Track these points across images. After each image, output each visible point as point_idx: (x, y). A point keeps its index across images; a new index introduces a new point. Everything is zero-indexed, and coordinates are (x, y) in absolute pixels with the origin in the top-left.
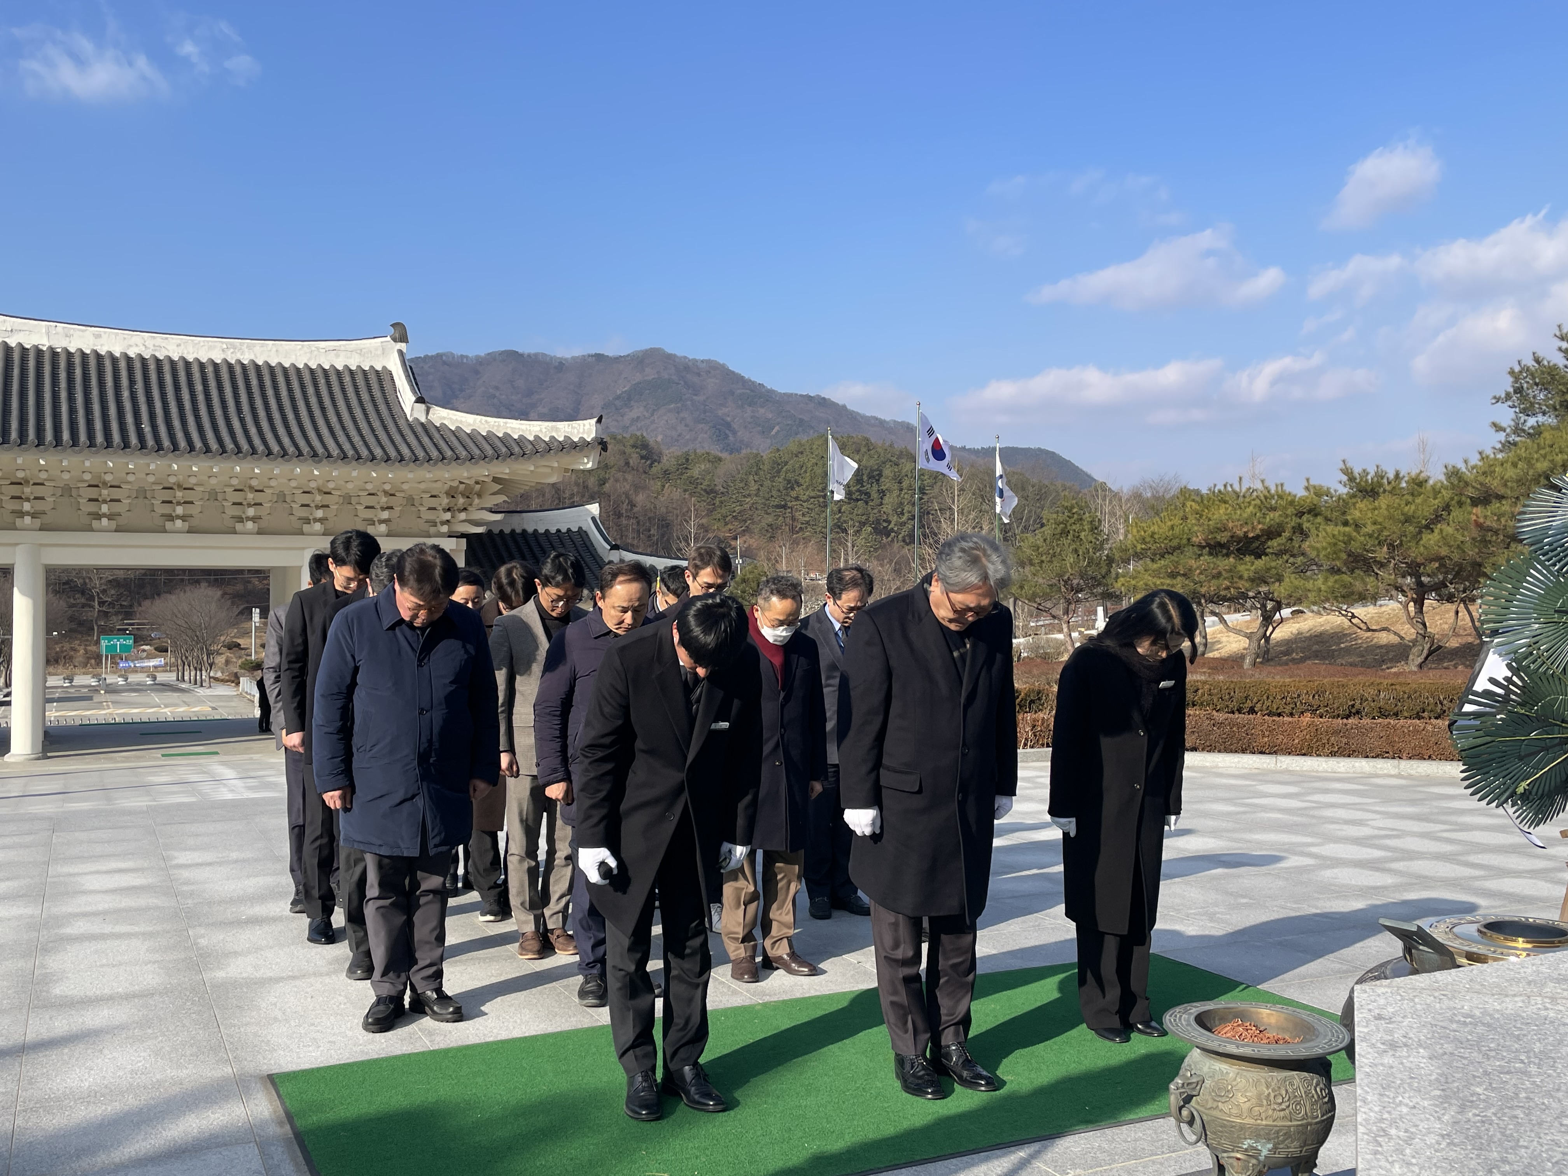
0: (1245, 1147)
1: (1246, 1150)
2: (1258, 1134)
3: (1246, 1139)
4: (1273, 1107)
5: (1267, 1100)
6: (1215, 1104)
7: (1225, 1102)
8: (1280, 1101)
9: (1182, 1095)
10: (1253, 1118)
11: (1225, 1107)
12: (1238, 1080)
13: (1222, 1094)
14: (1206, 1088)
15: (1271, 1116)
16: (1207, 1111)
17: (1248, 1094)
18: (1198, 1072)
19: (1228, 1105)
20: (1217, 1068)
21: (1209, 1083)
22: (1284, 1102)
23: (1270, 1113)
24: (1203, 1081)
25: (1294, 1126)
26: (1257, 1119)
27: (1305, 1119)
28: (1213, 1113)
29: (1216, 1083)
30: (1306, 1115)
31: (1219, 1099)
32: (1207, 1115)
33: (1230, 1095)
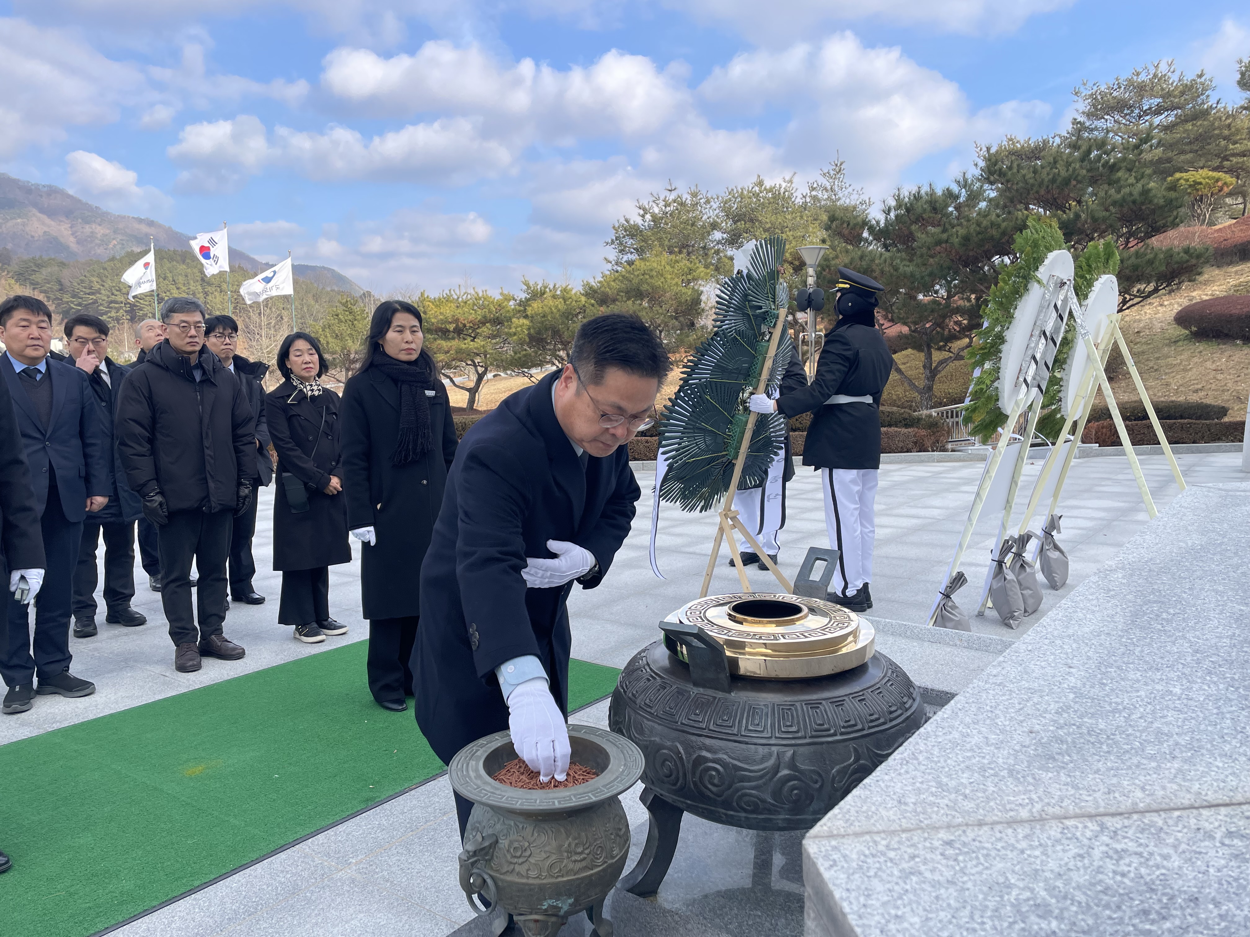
0: (544, 908)
1: (546, 910)
2: (558, 891)
3: (546, 899)
4: (573, 858)
5: (567, 852)
6: (512, 867)
7: (523, 863)
8: (580, 850)
9: (473, 864)
10: (553, 877)
11: (522, 869)
12: (536, 834)
13: (518, 854)
14: (500, 849)
15: (572, 870)
16: (502, 877)
17: (547, 849)
18: (490, 831)
19: (525, 866)
20: (512, 823)
21: (504, 843)
22: (584, 849)
23: (571, 866)
24: (497, 842)
25: (596, 873)
26: (558, 876)
27: (605, 862)
28: (509, 878)
29: (511, 843)
30: (606, 857)
31: (516, 860)
32: (502, 880)
33: (527, 853)
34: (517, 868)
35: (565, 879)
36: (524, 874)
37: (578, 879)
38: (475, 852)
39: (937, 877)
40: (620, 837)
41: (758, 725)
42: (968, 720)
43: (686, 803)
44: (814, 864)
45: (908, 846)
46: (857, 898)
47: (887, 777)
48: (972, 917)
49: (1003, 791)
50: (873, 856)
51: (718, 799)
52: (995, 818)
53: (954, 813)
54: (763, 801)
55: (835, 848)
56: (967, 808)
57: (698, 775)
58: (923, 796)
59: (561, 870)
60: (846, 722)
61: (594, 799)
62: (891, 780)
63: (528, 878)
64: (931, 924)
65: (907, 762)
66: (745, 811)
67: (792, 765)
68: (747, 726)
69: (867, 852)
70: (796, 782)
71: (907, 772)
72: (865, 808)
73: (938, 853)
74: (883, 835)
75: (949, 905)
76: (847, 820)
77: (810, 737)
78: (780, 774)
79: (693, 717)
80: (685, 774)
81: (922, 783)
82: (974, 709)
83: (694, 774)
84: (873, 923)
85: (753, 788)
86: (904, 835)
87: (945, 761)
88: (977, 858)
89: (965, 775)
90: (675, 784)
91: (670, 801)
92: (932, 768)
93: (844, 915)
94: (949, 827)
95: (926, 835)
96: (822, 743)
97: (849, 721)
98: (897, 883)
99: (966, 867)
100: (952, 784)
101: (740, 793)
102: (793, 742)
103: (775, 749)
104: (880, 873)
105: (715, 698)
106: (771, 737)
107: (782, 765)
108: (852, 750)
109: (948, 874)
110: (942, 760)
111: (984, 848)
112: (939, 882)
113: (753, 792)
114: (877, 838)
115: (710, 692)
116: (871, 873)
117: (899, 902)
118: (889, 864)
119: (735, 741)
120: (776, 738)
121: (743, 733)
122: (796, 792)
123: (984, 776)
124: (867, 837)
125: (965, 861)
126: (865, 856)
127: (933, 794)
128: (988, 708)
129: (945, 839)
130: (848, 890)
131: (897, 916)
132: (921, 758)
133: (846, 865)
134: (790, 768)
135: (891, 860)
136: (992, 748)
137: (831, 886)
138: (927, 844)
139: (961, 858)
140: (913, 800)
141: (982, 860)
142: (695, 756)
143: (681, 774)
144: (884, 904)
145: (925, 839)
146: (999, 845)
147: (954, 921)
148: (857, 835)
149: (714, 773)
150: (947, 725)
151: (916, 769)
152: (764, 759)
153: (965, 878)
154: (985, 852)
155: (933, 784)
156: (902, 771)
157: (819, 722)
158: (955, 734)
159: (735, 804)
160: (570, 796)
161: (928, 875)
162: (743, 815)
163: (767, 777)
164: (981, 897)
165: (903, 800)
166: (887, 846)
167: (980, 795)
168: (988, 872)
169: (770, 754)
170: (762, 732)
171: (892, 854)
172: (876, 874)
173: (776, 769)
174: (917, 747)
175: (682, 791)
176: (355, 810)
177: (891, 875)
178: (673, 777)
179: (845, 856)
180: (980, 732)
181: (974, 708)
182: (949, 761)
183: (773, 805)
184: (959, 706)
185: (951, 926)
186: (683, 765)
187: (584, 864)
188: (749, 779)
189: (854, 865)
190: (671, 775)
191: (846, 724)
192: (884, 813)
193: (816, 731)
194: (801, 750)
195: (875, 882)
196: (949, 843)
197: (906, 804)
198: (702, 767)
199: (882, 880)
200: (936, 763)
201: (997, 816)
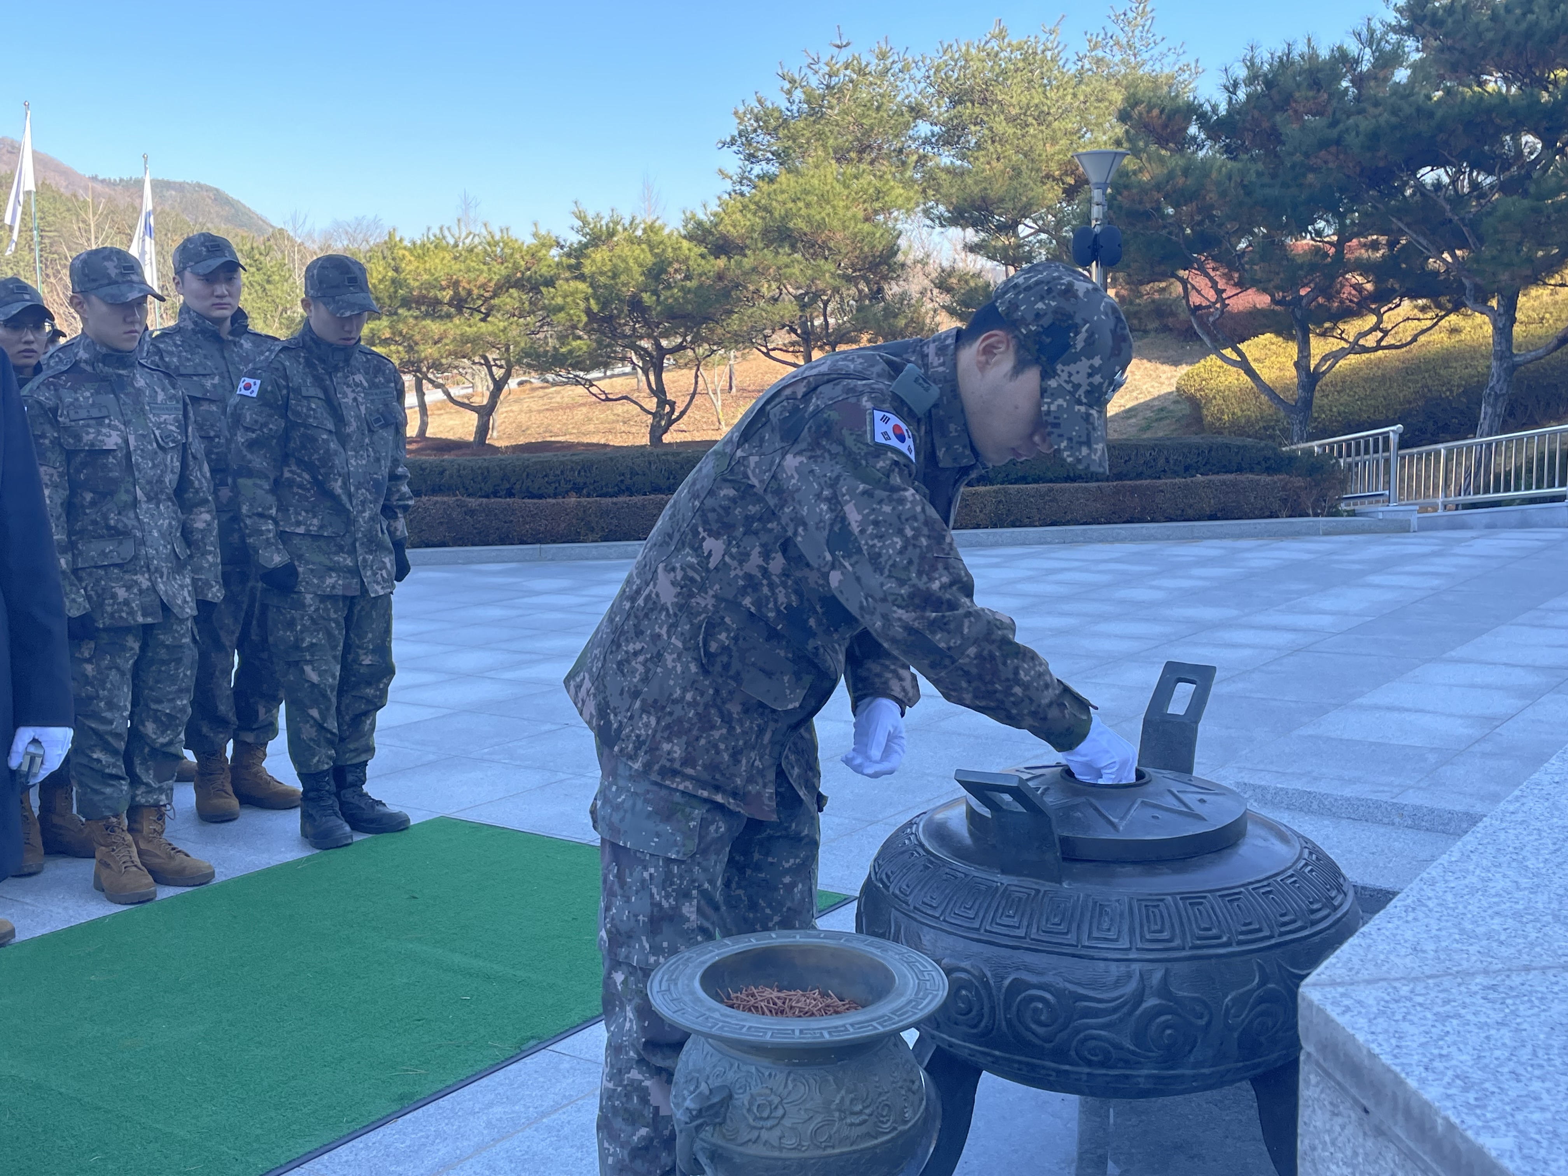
4: (848, 1121)
5: (840, 1111)
6: (755, 1134)
7: (771, 1128)
8: (859, 1108)
9: (698, 1128)
10: (819, 1147)
11: (772, 1136)
12: (790, 1086)
13: (765, 1115)
14: (735, 1107)
15: (847, 1138)
16: (740, 1149)
17: (808, 1106)
18: (718, 1083)
19: (777, 1132)
20: (753, 1069)
21: (742, 1099)
22: (865, 1108)
23: (845, 1132)
24: (731, 1096)
25: (882, 1143)
26: (826, 1147)
27: (895, 1129)
28: (752, 1150)
29: (753, 1098)
30: (895, 1122)
31: (761, 1123)
32: (741, 1154)
33: (780, 1112)
34: (765, 1135)
35: (837, 1151)
36: (776, 1143)
37: (855, 1152)
38: (700, 1111)
39: (1483, 1019)
40: (914, 1093)
41: (1109, 930)
42: (1484, 862)
43: (993, 1056)
44: (1321, 1011)
45: (1440, 992)
46: (1388, 1041)
47: (1390, 925)
48: (1535, 1054)
49: (1551, 937)
50: (1397, 1001)
51: (1048, 1046)
52: (1544, 963)
53: (1490, 959)
54: (1119, 1047)
55: (1343, 995)
56: (1506, 954)
57: (1014, 1008)
58: (1444, 944)
59: (830, 1137)
60: (1245, 925)
61: (881, 1029)
62: (1397, 928)
63: (781, 1149)
64: (1487, 1061)
65: (1414, 909)
66: (1090, 1063)
67: (1164, 990)
68: (1090, 933)
69: (1387, 998)
70: (1169, 1017)
71: (1415, 919)
72: (1370, 956)
73: (1478, 997)
74: (1403, 981)
75: (1504, 1044)
76: (1351, 970)
77: (1191, 948)
78: (1145, 1005)
79: (1006, 921)
80: (993, 1008)
81: (1439, 930)
82: (1493, 851)
83: (1007, 1007)
84: (1414, 1062)
85: (1103, 1027)
86: (1431, 981)
87: (1465, 908)
88: (1530, 1001)
89: (1495, 921)
90: (975, 1026)
91: (965, 1054)
92: (1449, 915)
93: (1373, 1056)
94: (1486, 972)
95: (1459, 980)
96: (1209, 957)
97: (1250, 924)
98: (1433, 1026)
99: (1517, 1009)
100: (1480, 930)
101: (1082, 1035)
102: (1164, 955)
103: (1136, 967)
104: (1409, 1017)
105: (1038, 891)
106: (1130, 949)
107: (1148, 991)
108: (1255, 968)
109: (1499, 1017)
110: (1460, 907)
111: (1536, 992)
112: (1486, 1023)
113: (1102, 1033)
114: (1397, 984)
115: (1030, 883)
116: (1398, 1017)
117: (1441, 1043)
118: (1419, 1008)
119: (1074, 956)
120: (1138, 949)
121: (1087, 944)
122: (1169, 1032)
123: (1521, 922)
124: (1384, 984)
125: (1514, 1004)
126: (1387, 1002)
127: (1457, 942)
128: (1511, 849)
129: (1485, 984)
130: (1373, 1033)
131: (1441, 1056)
132: (1431, 904)
133: (1363, 1011)
134: (1160, 996)
135: (1421, 1005)
136: (1526, 893)
137: (1350, 1030)
138: (1463, 989)
139: (1509, 1001)
140: (1434, 948)
141: (1537, 1002)
142: (1007, 982)
143: (986, 1009)
144: (1421, 1045)
145: (1459, 985)
146: (1556, 989)
147: (1514, 1058)
148: (1369, 982)
149: (1040, 1006)
150: (1457, 868)
151: (1427, 916)
152: (1118, 983)
153: (1519, 1020)
154: (1540, 995)
155: (1456, 931)
156: (1410, 918)
157: (1203, 925)
158: (1472, 879)
159: (1073, 1053)
160: (844, 1026)
161: (1470, 1017)
162: (1087, 1070)
163: (1125, 1010)
164: (1542, 1036)
165: (1419, 948)
166: (1412, 992)
167: (1520, 941)
168: (1548, 1014)
169: (1129, 976)
170: (1116, 940)
171: (1420, 999)
172: (1404, 1018)
173: (1139, 997)
174: (1423, 893)
175: (987, 1038)
176: (384, 1114)
177: (1425, 1018)
178: (974, 1013)
179: (1359, 1002)
180: (1505, 876)
181: (1491, 849)
182: (1470, 907)
183: (1133, 1053)
184: (1469, 847)
185: (1511, 1063)
186: (990, 996)
187: (863, 1129)
188: (1097, 1013)
189: (1375, 1010)
190: (970, 1011)
191: (1244, 928)
192: (1397, 961)
193: (1199, 939)
194: (1177, 966)
195: (1405, 1026)
196: (1493, 988)
197: (1424, 952)
198: (1023, 995)
199: (1412, 1023)
200: (1454, 909)
201: (1546, 960)
